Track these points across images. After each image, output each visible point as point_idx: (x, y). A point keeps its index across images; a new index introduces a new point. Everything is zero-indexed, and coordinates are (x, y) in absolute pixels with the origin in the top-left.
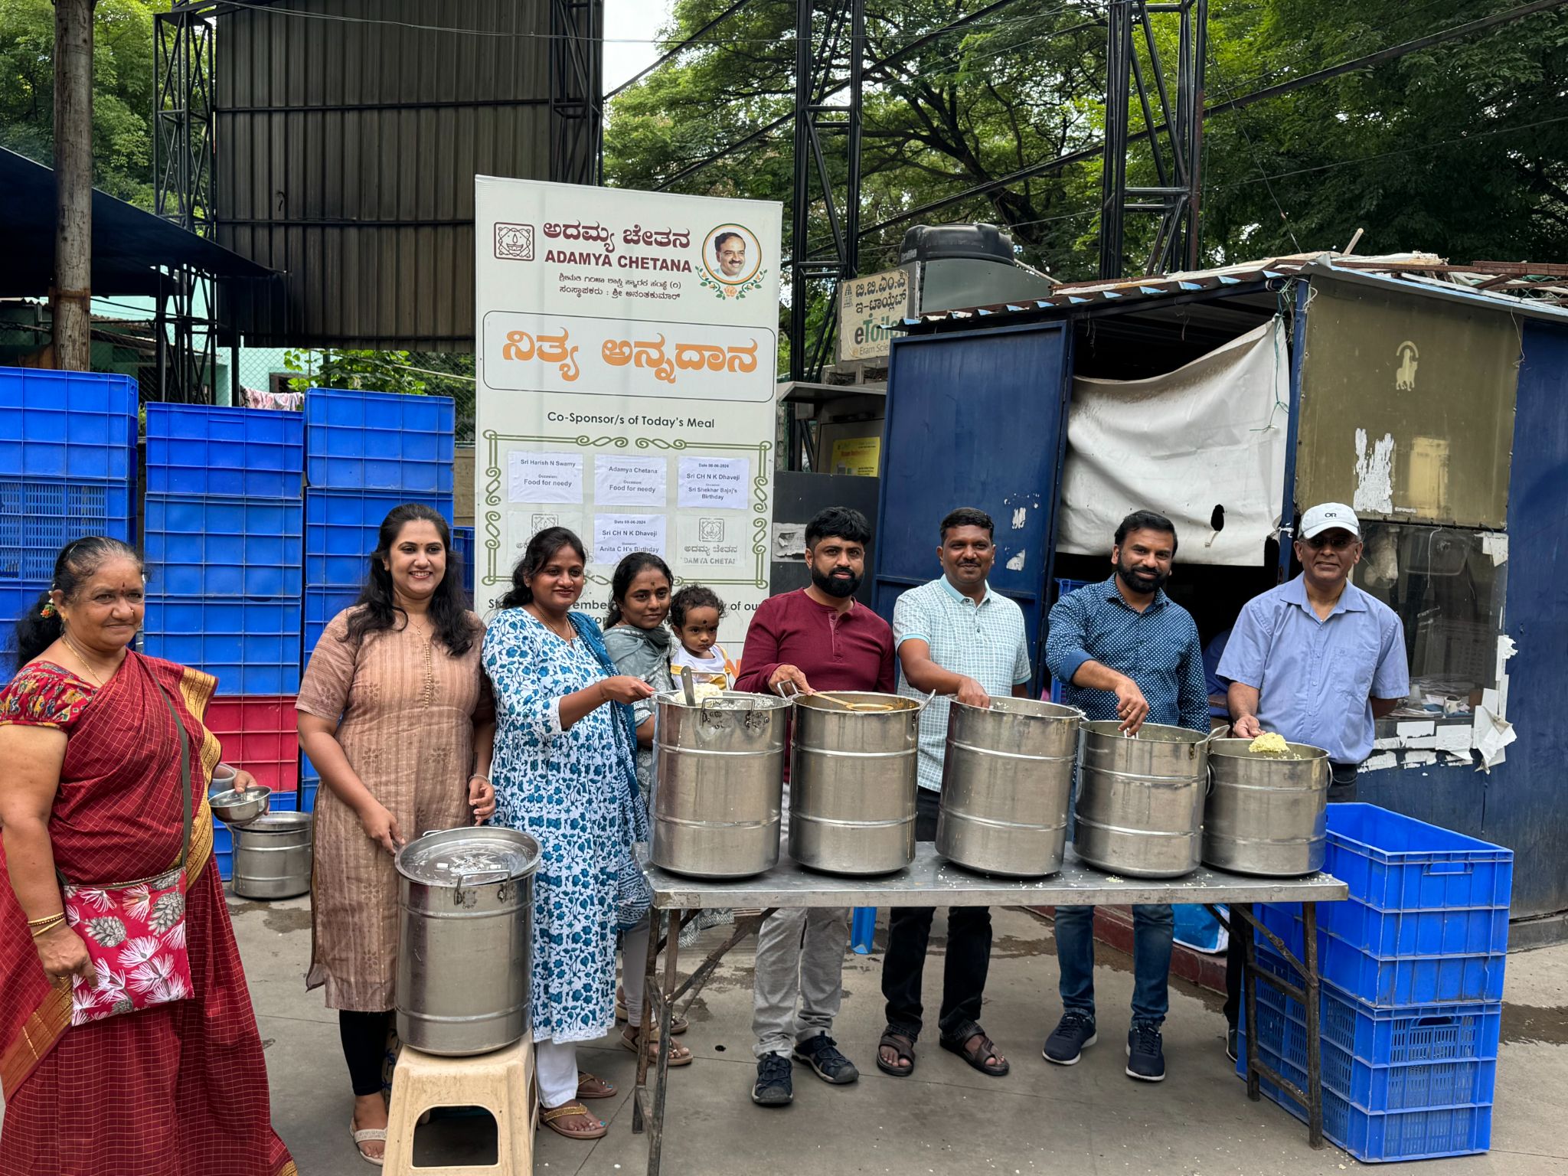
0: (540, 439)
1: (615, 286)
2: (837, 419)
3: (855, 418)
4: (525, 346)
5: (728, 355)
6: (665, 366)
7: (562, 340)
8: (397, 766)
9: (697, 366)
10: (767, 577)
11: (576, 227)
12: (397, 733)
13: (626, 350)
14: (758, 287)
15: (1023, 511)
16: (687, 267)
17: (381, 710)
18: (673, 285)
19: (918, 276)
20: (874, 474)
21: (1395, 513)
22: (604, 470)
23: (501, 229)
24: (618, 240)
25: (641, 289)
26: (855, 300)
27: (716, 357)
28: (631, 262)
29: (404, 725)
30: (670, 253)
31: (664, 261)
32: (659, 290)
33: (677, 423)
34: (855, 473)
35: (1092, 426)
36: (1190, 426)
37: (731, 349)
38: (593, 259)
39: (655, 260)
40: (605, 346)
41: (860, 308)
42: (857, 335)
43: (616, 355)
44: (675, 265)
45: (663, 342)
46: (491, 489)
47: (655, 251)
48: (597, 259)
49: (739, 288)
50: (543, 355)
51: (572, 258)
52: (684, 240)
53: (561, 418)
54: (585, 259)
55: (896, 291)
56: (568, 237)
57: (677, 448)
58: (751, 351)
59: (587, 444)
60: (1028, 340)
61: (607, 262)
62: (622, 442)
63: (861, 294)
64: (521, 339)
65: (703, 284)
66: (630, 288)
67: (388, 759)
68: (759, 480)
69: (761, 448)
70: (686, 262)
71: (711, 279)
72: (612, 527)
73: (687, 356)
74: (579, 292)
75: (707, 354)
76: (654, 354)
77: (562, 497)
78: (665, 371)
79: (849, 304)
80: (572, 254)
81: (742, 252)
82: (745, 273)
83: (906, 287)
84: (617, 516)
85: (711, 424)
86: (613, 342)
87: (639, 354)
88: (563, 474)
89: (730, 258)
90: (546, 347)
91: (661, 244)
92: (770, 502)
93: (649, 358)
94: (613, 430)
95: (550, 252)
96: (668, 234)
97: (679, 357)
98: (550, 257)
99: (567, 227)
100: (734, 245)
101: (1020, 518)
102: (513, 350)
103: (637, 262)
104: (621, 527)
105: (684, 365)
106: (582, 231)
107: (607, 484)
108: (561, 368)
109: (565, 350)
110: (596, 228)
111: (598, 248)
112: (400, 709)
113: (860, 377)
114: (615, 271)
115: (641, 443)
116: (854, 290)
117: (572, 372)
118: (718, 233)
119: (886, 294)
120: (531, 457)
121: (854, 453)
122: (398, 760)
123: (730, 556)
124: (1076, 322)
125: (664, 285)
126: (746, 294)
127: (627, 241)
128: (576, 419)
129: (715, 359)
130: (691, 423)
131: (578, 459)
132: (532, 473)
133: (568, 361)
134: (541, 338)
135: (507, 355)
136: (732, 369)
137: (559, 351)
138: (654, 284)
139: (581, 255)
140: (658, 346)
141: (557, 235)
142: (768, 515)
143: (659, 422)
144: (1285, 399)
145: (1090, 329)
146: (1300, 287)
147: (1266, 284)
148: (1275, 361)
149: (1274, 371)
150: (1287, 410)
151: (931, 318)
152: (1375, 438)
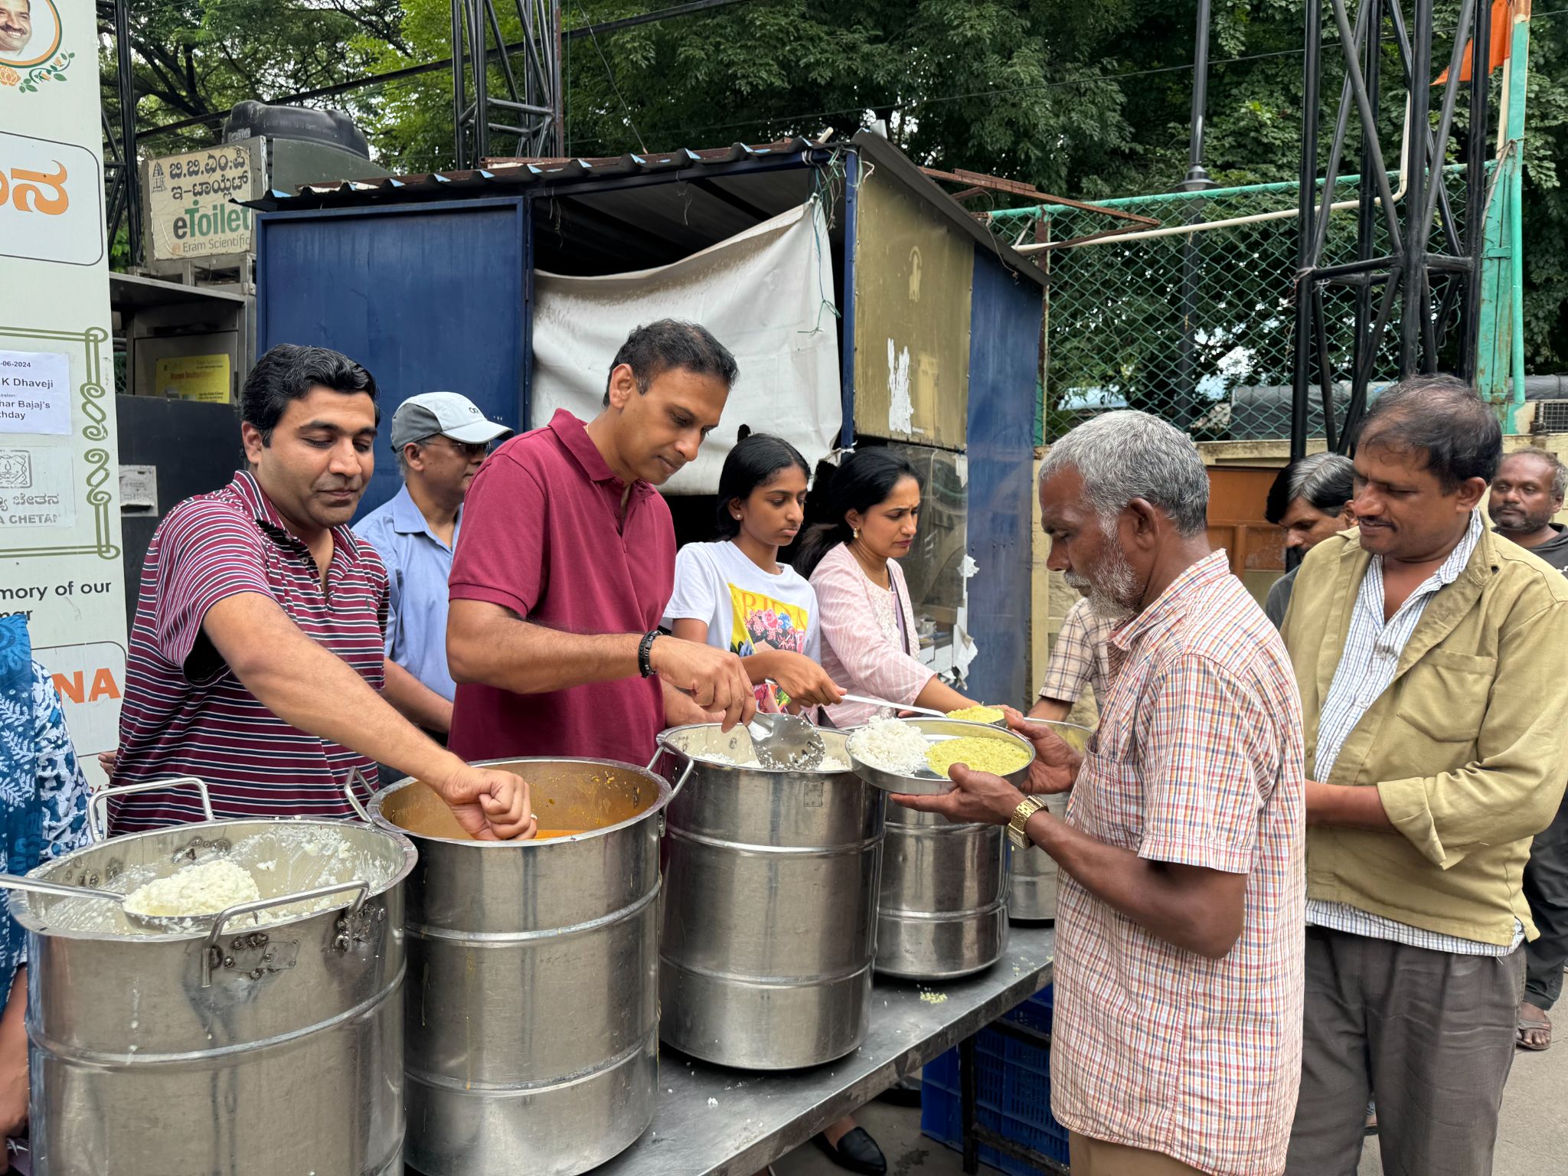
2: (159, 333)
3: (187, 331)
5: (14, 183)
10: (117, 539)
14: (60, 78)
19: (264, 154)
20: (225, 399)
21: (913, 433)
26: (169, 183)
34: (194, 398)
35: (561, 333)
37: (16, 173)
41: (178, 193)
42: (176, 228)
49: (24, 74)
55: (231, 173)
58: (57, 181)
60: (468, 220)
63: (179, 176)
68: (89, 390)
69: (88, 338)
79: (160, 187)
81: (25, 16)
82: (31, 50)
83: (247, 167)
89: (2, 21)
92: (111, 424)
113: (189, 277)
116: (166, 170)
119: (217, 175)
121: (189, 376)
123: (46, 510)
124: (533, 200)
126: (37, 84)
136: (21, 205)
142: (110, 444)
144: (831, 297)
145: (554, 211)
146: (850, 160)
147: (804, 155)
148: (815, 253)
149: (815, 264)
150: (834, 310)
151: (316, 190)
152: (898, 350)
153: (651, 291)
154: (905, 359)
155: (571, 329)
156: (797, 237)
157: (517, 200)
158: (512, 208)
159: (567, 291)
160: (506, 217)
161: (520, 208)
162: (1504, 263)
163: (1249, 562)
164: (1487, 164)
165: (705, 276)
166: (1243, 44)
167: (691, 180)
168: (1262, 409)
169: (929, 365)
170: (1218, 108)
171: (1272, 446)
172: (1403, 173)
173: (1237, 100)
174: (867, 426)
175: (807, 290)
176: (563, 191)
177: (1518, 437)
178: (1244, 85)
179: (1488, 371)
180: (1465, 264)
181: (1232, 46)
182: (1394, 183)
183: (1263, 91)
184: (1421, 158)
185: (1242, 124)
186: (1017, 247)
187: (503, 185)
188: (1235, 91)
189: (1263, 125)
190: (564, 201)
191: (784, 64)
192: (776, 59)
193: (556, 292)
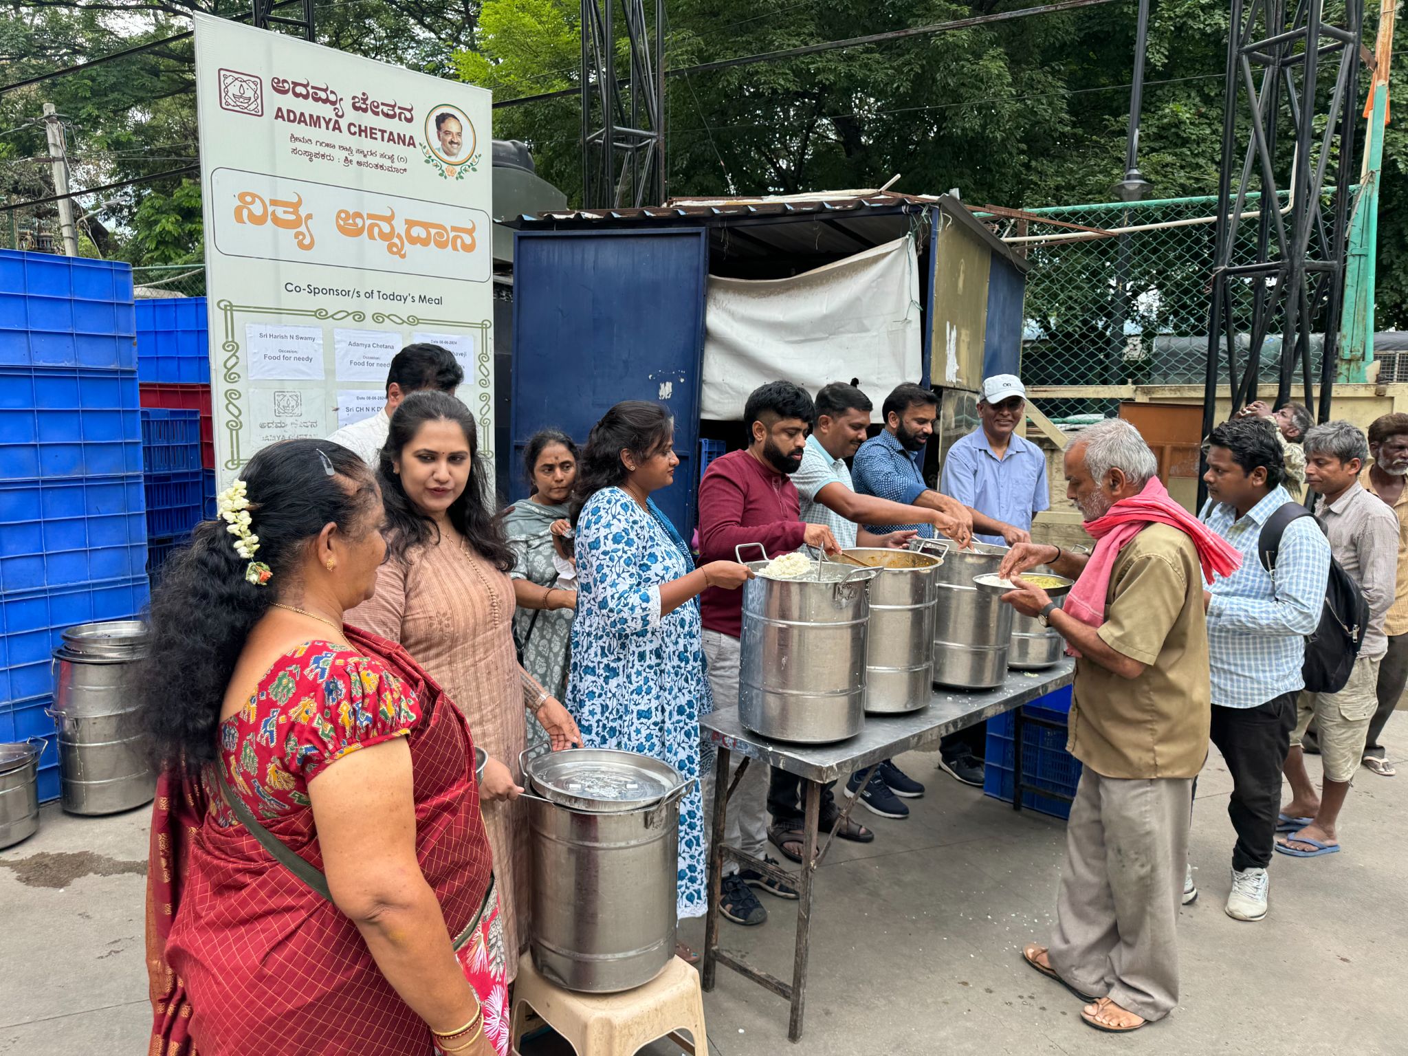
0: (279, 311)
1: (346, 153)
4: (257, 209)
5: (452, 234)
6: (396, 240)
7: (296, 206)
8: (480, 702)
9: (425, 242)
10: (492, 447)
11: (305, 86)
12: (474, 665)
13: (359, 222)
14: (474, 170)
15: (669, 385)
16: (412, 143)
17: (454, 641)
18: (401, 159)
21: (957, 382)
22: (344, 345)
23: (226, 77)
24: (346, 106)
25: (371, 160)
27: (441, 236)
28: (361, 131)
29: (480, 653)
30: (395, 126)
31: (391, 133)
32: (387, 163)
33: (409, 299)
35: (725, 316)
36: (825, 318)
37: (454, 229)
38: (323, 124)
39: (383, 132)
40: (338, 216)
43: (350, 225)
44: (401, 139)
45: (393, 217)
46: (229, 364)
47: (380, 122)
48: (327, 123)
49: (458, 169)
50: (277, 221)
51: (301, 119)
52: (408, 116)
53: (298, 289)
54: (315, 121)
56: (297, 95)
57: (410, 324)
58: (470, 232)
59: (326, 317)
61: (337, 127)
62: (359, 316)
64: (253, 202)
65: (427, 162)
66: (360, 158)
67: (468, 697)
68: (482, 357)
69: (483, 326)
70: (411, 138)
71: (434, 157)
72: (355, 404)
73: (417, 231)
74: (311, 156)
75: (433, 231)
76: (386, 228)
77: (303, 373)
78: (396, 245)
80: (302, 114)
81: (459, 134)
82: (461, 157)
84: (358, 392)
85: (439, 301)
86: (346, 212)
87: (371, 227)
88: (304, 349)
89: (449, 138)
90: (280, 211)
91: (387, 115)
92: (492, 378)
93: (381, 233)
94: (351, 304)
95: (279, 110)
96: (394, 106)
97: (408, 232)
98: (279, 114)
99: (296, 84)
100: (451, 126)
101: (666, 390)
102: (245, 213)
103: (365, 131)
104: (364, 403)
105: (413, 241)
106: (311, 91)
107: (348, 360)
108: (296, 236)
109: (299, 217)
110: (325, 90)
111: (326, 111)
112: (475, 636)
114: (344, 138)
115: (378, 318)
117: (307, 241)
118: (438, 112)
120: (269, 330)
122: (479, 696)
124: (712, 230)
125: (391, 158)
126: (464, 175)
127: (356, 108)
128: (314, 291)
129: (438, 237)
130: (422, 299)
131: (318, 334)
132: (273, 347)
133: (303, 229)
134: (274, 203)
135: (239, 219)
136: (455, 248)
137: (293, 217)
138: (383, 156)
139: (311, 116)
140: (389, 220)
141: (285, 92)
142: (491, 390)
143: (393, 297)
144: (917, 298)
145: (725, 237)
146: (934, 213)
147: (903, 208)
148: (907, 269)
149: (907, 276)
150: (918, 306)
151: (556, 216)
152: (951, 328)
153: (788, 290)
154: (954, 334)
155: (732, 314)
156: (896, 258)
157: (702, 229)
158: (698, 234)
159: (728, 288)
160: (693, 240)
161: (703, 235)
162: (1363, 259)
163: (1172, 472)
164: (1352, 187)
165: (828, 281)
166: (1166, 57)
167: (825, 221)
168: (1174, 354)
169: (965, 336)
170: (1148, 107)
171: (1190, 389)
172: (1291, 192)
173: (1160, 100)
174: (936, 380)
175: (901, 294)
176: (732, 224)
177: (1367, 386)
178: (1167, 88)
179: (1349, 337)
180: (1332, 266)
181: (1159, 60)
182: (1284, 200)
183: (1181, 94)
184: (1304, 186)
185: (1165, 121)
186: (1004, 239)
187: (694, 219)
188: (1159, 92)
189: (1182, 122)
190: (732, 231)
191: (797, 72)
192: (791, 69)
193: (720, 289)
